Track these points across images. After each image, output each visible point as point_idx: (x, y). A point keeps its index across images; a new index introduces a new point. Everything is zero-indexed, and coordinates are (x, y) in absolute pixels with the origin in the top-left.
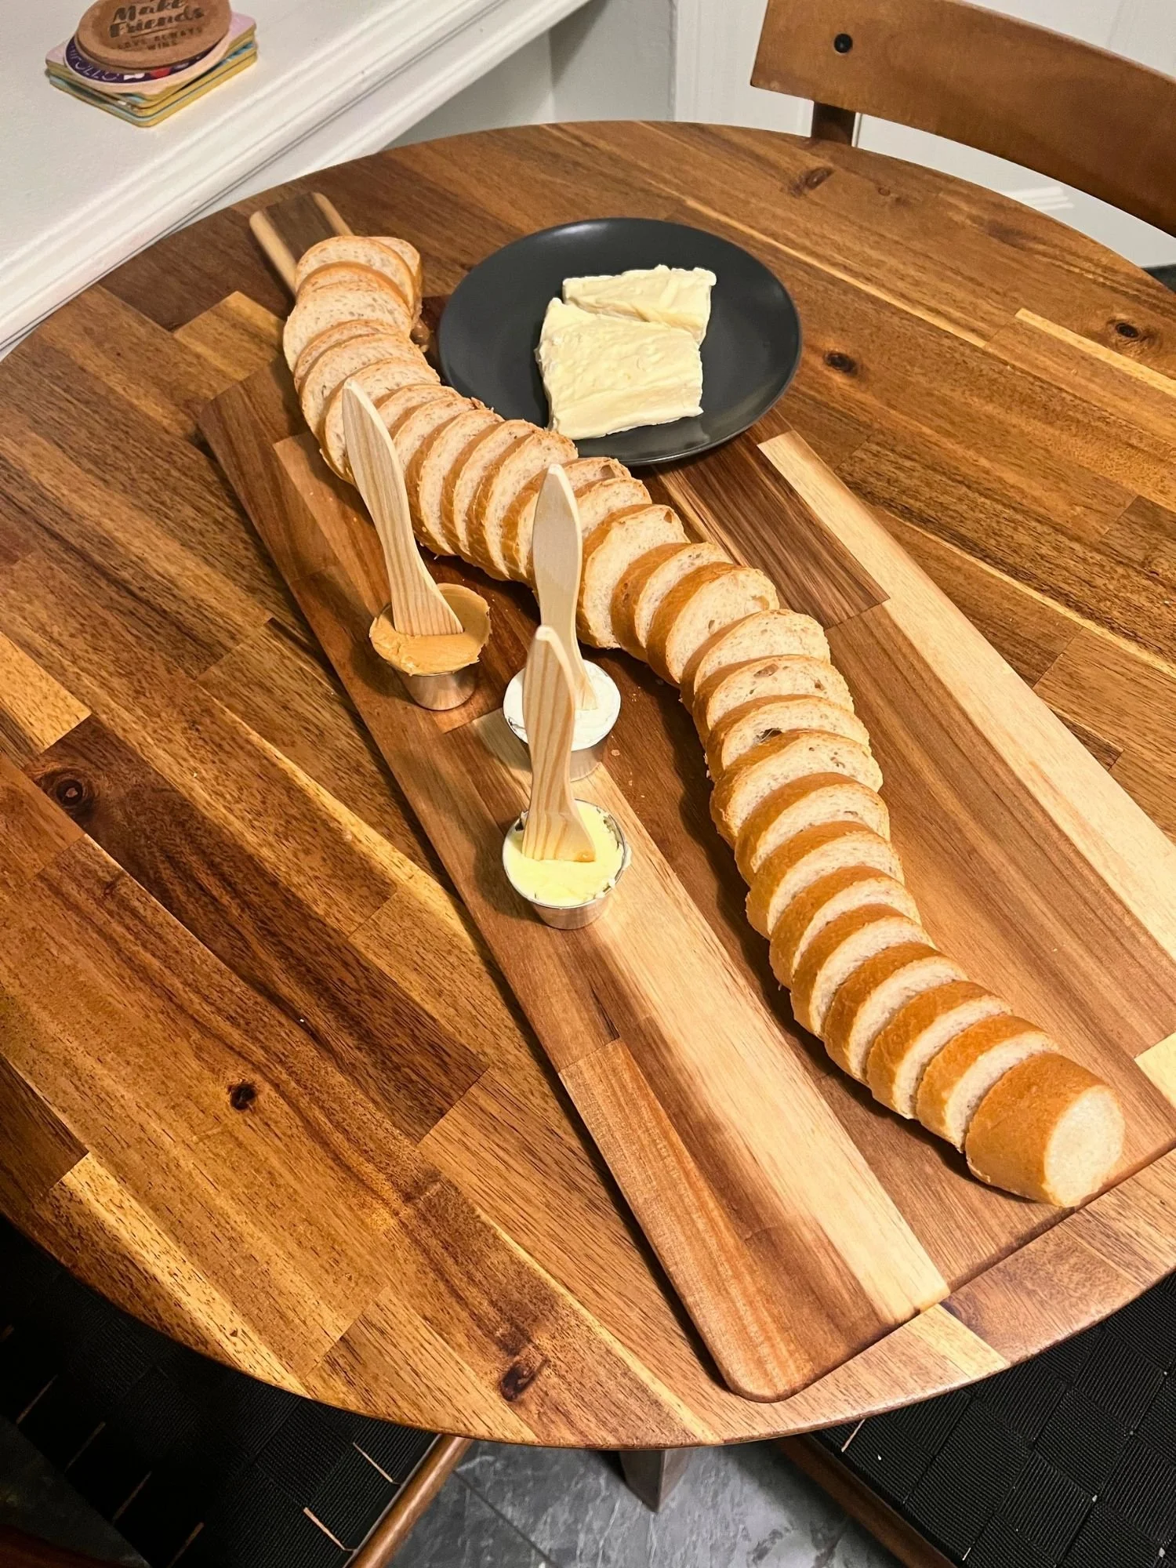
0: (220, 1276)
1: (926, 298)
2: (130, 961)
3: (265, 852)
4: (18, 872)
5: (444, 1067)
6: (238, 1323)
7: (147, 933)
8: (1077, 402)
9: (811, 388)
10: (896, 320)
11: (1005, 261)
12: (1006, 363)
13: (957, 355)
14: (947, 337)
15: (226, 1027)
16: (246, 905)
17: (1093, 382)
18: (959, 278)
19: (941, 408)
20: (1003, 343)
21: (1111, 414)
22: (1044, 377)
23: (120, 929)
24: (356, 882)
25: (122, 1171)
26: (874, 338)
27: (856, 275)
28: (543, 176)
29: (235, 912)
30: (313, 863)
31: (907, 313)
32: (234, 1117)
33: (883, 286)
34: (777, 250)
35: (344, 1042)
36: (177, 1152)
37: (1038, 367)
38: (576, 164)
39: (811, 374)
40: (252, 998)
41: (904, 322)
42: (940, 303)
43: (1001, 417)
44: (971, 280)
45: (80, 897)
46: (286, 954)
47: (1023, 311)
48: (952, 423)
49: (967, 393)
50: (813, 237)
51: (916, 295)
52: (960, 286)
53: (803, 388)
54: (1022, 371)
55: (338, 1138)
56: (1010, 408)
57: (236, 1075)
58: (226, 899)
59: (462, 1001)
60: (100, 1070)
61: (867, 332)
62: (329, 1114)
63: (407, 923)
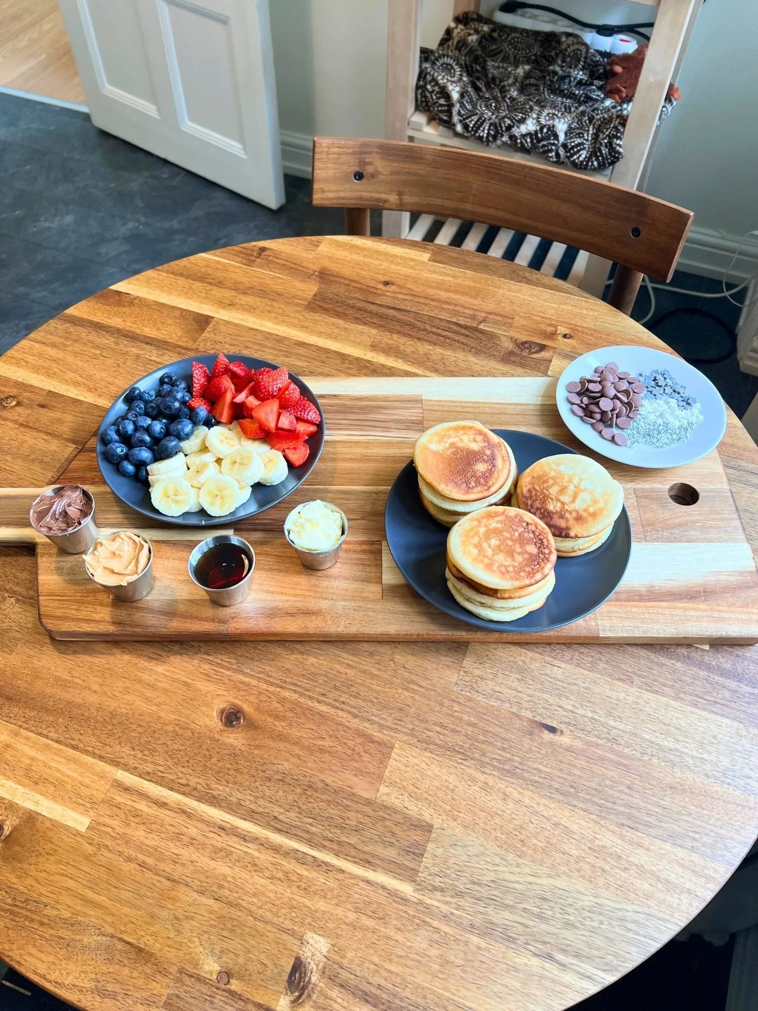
0: (363, 249)
1: (168, 820)
2: (456, 305)
3: (430, 347)
4: (521, 317)
5: (320, 306)
6: (353, 242)
7: (457, 313)
8: (45, 732)
9: (247, 685)
10: (193, 781)
11: (98, 898)
12: (101, 758)
13: (140, 755)
14: (148, 773)
15: (405, 297)
16: (425, 330)
17: (32, 759)
18: (141, 857)
19: (150, 693)
20: (103, 783)
21: (20, 726)
22: (71, 752)
23: (467, 311)
24: (386, 347)
25: (413, 260)
26: (207, 753)
27: (234, 832)
28: (561, 883)
29: (427, 327)
30: (409, 350)
31: (184, 794)
32: (386, 279)
33: (207, 823)
34: (310, 843)
35: (360, 304)
36: (398, 268)
37: (75, 761)
38: (541, 917)
39: (252, 699)
40: (402, 306)
41: (184, 781)
42: (156, 817)
43: (104, 699)
44: (129, 859)
45: (491, 317)
46: (399, 321)
47: (82, 829)
48: (140, 681)
49: (131, 716)
50: (280, 875)
51: (180, 819)
52: (141, 847)
53: (254, 682)
54: (86, 752)
55: (347, 282)
56: (98, 709)
57: (393, 288)
58: (434, 330)
59: (323, 324)
60: (441, 278)
61: (214, 760)
62: (354, 287)
63: (358, 340)
